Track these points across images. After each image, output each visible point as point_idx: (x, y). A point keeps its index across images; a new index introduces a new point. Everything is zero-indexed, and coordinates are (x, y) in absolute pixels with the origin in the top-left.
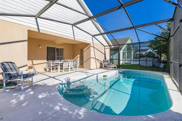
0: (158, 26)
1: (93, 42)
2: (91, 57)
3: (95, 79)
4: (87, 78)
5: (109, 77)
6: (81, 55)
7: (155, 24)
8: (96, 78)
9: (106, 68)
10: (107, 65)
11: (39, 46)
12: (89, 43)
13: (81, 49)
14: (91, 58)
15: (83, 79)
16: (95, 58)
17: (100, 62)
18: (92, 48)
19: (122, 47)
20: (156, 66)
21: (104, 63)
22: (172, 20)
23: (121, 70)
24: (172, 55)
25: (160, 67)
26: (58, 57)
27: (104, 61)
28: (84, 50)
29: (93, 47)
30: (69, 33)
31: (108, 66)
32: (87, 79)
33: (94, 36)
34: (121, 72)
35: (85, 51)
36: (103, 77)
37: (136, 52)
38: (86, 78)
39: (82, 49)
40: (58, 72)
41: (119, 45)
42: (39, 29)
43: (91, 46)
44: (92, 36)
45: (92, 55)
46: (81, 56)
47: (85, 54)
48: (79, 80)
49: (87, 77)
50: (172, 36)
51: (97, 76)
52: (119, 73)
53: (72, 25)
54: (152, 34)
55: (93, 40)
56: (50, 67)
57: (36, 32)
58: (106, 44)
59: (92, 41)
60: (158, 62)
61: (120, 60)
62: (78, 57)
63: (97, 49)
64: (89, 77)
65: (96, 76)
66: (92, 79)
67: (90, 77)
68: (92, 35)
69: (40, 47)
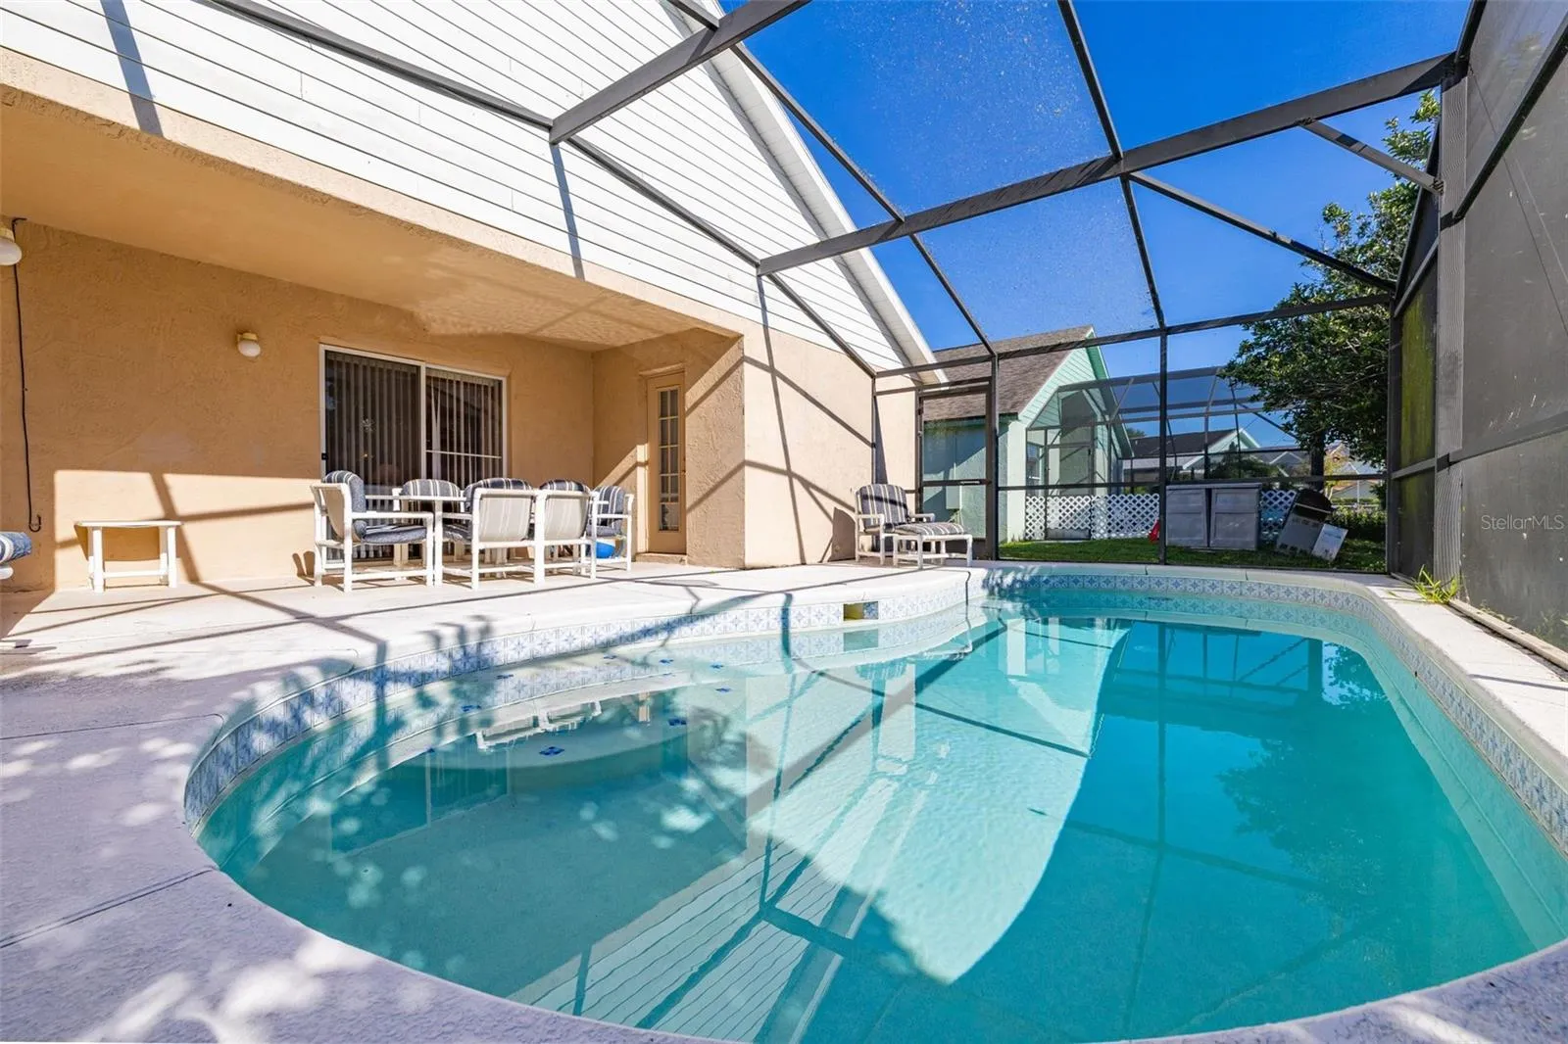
0: (1325, 134)
1: (766, 327)
2: (749, 456)
3: (768, 640)
4: (685, 630)
5: (901, 617)
6: (663, 442)
7: (1305, 123)
8: (777, 629)
9: (881, 555)
10: (888, 526)
11: (239, 334)
12: (731, 325)
13: (663, 395)
14: (747, 470)
15: (647, 632)
16: (789, 473)
17: (830, 506)
18: (755, 381)
19: (1022, 403)
20: (1284, 546)
21: (865, 511)
22: (1453, 69)
23: (1006, 571)
24: (1452, 393)
25: (1318, 551)
26: (443, 457)
27: (865, 497)
28: (691, 396)
29: (771, 369)
30: (522, 204)
31: (896, 538)
32: (685, 635)
33: (768, 268)
34: (1011, 587)
35: (696, 405)
36: (839, 622)
37: (1126, 456)
38: (669, 627)
39: (674, 393)
40: (420, 580)
41: (992, 358)
42: (143, 102)
43: (744, 359)
44: (753, 270)
45: (760, 439)
46: (664, 452)
47: (694, 429)
48: (605, 646)
49: (691, 618)
50: (1450, 221)
51: (785, 611)
52: (991, 593)
53: (546, 135)
54: (1273, 238)
55: (764, 308)
56: (341, 540)
57: (123, 130)
58: (883, 357)
59: (757, 315)
60: (1299, 511)
61: (998, 489)
62: (637, 464)
63: (806, 395)
64: (702, 616)
65: (778, 612)
66: (738, 633)
67: (719, 619)
68: (760, 256)
69: (251, 351)
